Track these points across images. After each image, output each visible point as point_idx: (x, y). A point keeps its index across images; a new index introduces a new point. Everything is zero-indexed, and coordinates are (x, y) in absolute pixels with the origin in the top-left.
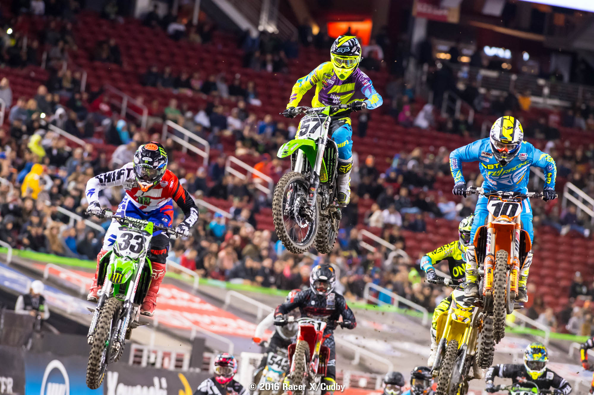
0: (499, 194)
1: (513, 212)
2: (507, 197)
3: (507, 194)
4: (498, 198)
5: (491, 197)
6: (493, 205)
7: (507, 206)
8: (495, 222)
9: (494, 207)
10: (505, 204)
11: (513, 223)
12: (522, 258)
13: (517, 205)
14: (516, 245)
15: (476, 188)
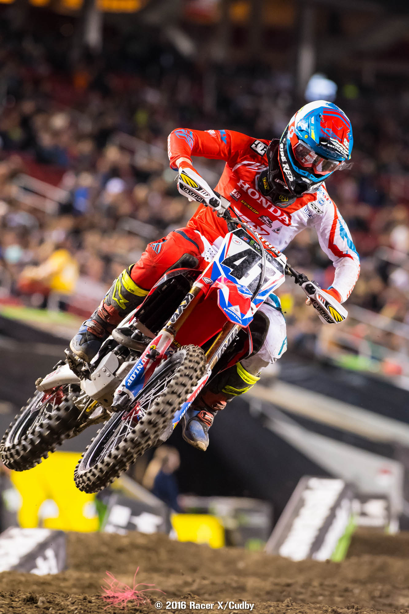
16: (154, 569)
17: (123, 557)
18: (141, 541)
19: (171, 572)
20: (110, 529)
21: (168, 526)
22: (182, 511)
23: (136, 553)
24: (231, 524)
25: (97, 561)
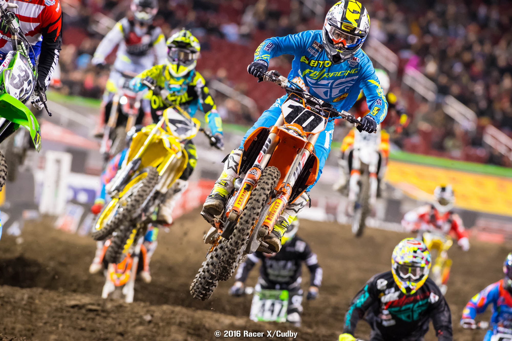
0: (305, 95)
1: (313, 126)
2: (313, 104)
3: (314, 100)
4: (301, 101)
5: (293, 95)
6: (291, 106)
7: (308, 115)
8: (282, 128)
9: (291, 110)
10: (307, 111)
11: (305, 140)
12: (298, 190)
13: (321, 120)
14: (297, 169)
15: (279, 76)
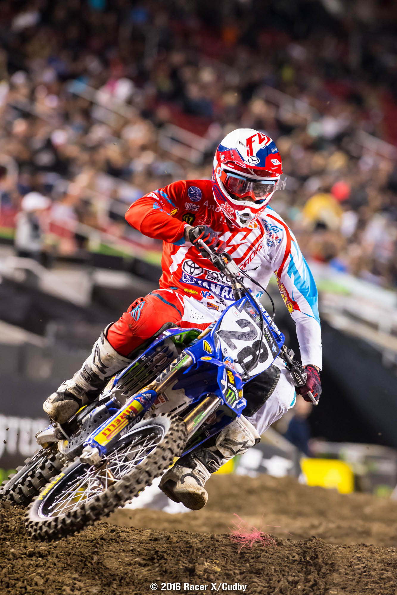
16: (282, 511)
17: (253, 498)
18: (271, 484)
19: (299, 514)
20: (241, 472)
21: (298, 470)
22: (312, 456)
23: (265, 495)
24: (361, 470)
25: (229, 502)
